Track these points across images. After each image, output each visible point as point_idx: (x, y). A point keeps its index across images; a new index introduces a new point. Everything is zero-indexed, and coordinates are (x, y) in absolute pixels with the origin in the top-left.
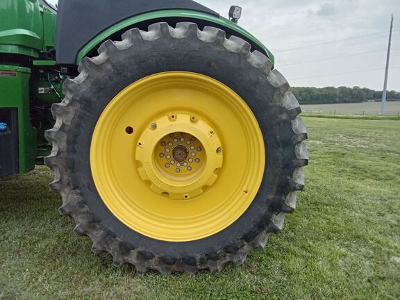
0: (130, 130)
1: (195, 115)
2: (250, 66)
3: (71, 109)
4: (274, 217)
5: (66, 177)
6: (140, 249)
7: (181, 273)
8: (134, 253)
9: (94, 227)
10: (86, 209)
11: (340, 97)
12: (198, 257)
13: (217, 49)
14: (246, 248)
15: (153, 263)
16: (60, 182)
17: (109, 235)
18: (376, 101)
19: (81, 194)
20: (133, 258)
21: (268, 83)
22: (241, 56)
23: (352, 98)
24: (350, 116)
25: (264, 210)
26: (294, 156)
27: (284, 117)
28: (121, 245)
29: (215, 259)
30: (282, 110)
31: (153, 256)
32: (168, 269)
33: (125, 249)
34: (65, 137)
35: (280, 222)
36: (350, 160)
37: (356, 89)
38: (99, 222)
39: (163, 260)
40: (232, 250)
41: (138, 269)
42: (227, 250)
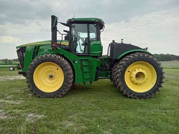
0: (129, 71)
1: (143, 69)
2: (154, 61)
3: (122, 68)
4: (159, 88)
5: (120, 80)
6: (133, 94)
7: (141, 99)
8: (132, 94)
9: (125, 89)
10: (124, 85)
11: (161, 59)
12: (144, 95)
13: (148, 58)
14: (153, 94)
15: (136, 97)
16: (119, 80)
17: (127, 91)
18: (178, 60)
19: (123, 83)
20: (132, 95)
21: (157, 63)
22: (152, 59)
23: (166, 59)
24: (167, 67)
25: (157, 87)
26: (162, 76)
27: (160, 69)
28: (130, 93)
29: (147, 96)
30: (160, 68)
31: (135, 95)
32: (138, 98)
33: (130, 94)
34: (121, 72)
35: (160, 89)
36: (170, 82)
37: (168, 55)
38: (126, 88)
39: (137, 96)
40: (151, 94)
41: (133, 98)
42: (150, 94)
